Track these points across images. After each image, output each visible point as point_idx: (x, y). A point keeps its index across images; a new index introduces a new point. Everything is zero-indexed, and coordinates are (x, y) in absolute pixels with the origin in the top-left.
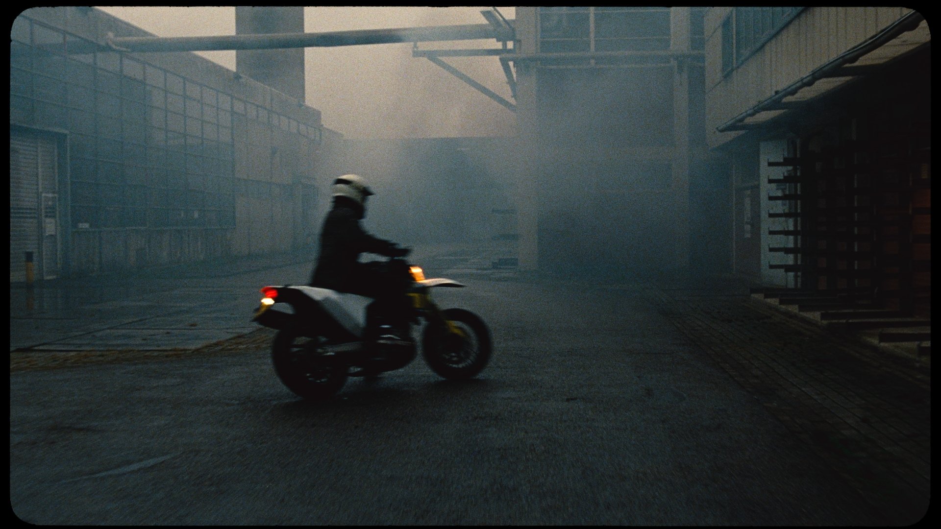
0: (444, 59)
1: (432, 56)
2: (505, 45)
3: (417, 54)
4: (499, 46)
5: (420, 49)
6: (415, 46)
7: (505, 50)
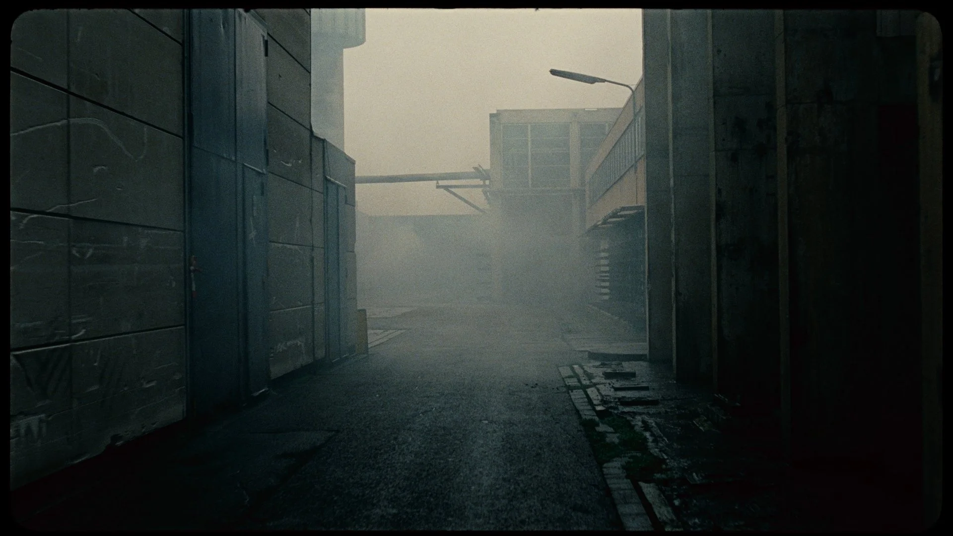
0: (453, 190)
1: (446, 188)
2: (484, 182)
3: (438, 187)
4: (481, 183)
5: (440, 185)
6: (438, 183)
7: (484, 186)
